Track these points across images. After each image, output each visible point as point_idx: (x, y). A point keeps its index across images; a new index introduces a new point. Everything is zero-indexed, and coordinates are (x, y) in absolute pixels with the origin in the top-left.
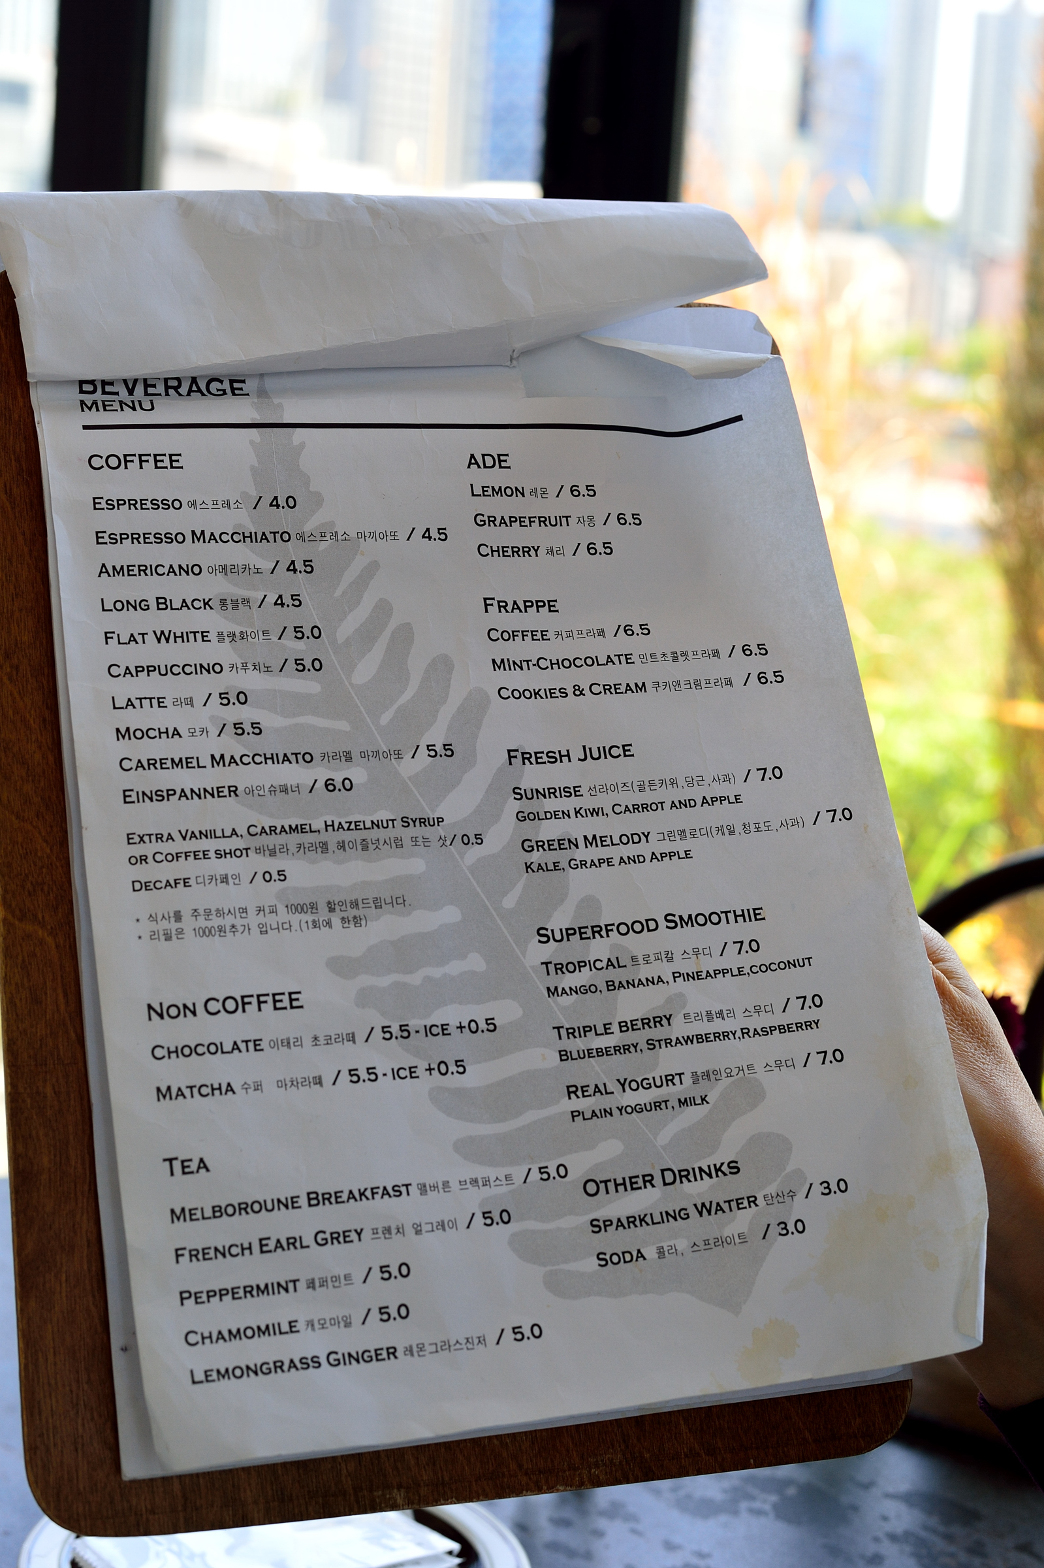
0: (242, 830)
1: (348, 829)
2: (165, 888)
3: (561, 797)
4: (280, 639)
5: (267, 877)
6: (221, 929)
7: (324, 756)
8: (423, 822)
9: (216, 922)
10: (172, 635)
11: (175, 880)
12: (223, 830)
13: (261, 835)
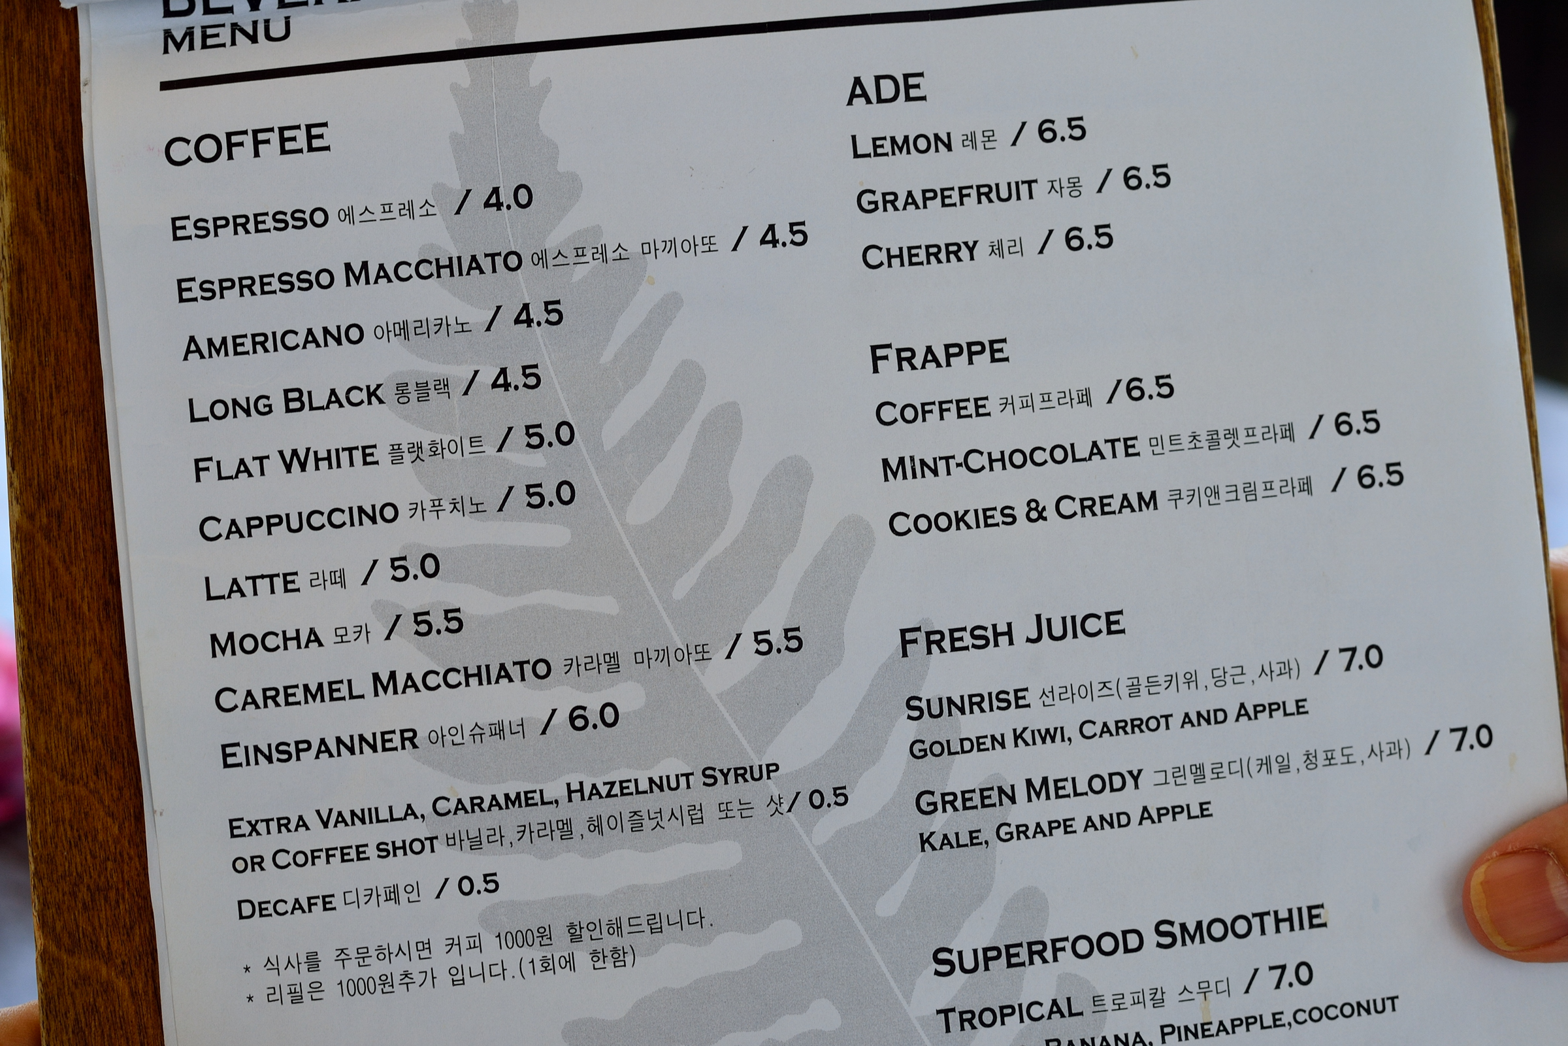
0: (423, 806)
1: (609, 795)
2: (292, 913)
3: (991, 710)
4: (500, 450)
5: (466, 886)
6: (386, 981)
7: (570, 663)
8: (741, 774)
9: (377, 968)
10: (311, 455)
11: (309, 899)
12: (391, 808)
13: (455, 813)
